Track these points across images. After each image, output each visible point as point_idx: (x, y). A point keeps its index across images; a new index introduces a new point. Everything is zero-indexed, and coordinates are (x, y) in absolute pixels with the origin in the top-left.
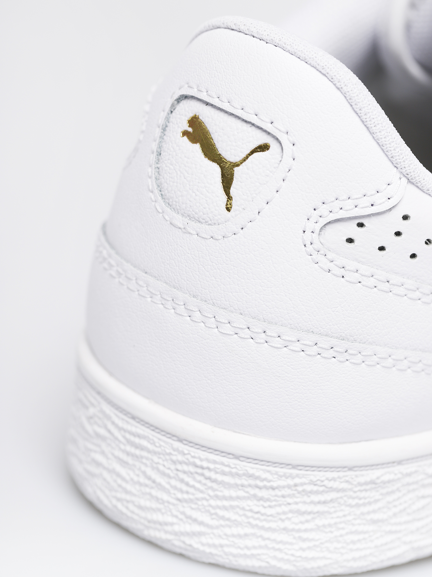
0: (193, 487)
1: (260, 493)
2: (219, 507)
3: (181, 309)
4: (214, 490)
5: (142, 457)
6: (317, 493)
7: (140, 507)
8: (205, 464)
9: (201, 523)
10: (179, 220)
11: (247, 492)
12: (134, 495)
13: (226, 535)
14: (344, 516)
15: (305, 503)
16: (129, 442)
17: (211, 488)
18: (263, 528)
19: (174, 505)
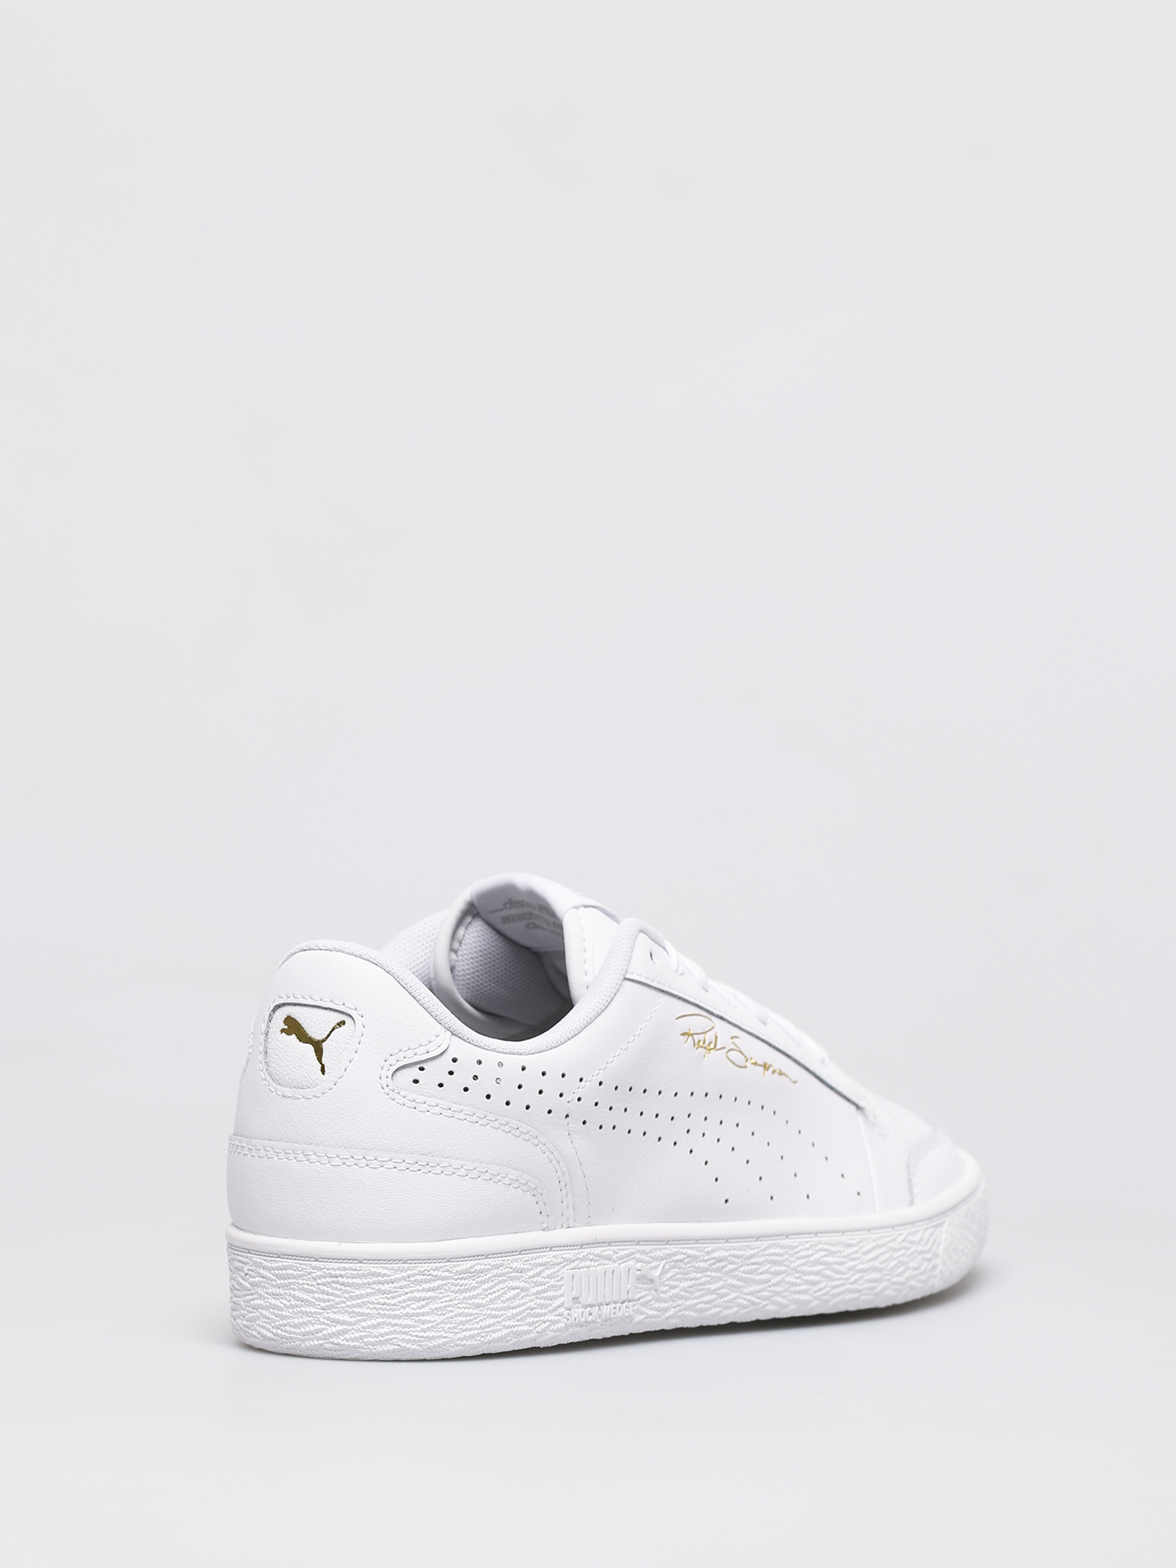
0: (332, 1294)
1: (383, 1287)
2: (354, 1306)
3: (301, 1157)
4: (348, 1292)
5: (290, 1284)
6: (425, 1281)
7: (295, 1326)
8: (338, 1272)
9: (343, 1323)
10: (288, 1092)
11: (373, 1289)
12: (289, 1317)
13: (363, 1327)
14: (451, 1301)
15: (418, 1291)
16: (278, 1277)
17: (346, 1291)
18: (389, 1316)
19: (320, 1314)
